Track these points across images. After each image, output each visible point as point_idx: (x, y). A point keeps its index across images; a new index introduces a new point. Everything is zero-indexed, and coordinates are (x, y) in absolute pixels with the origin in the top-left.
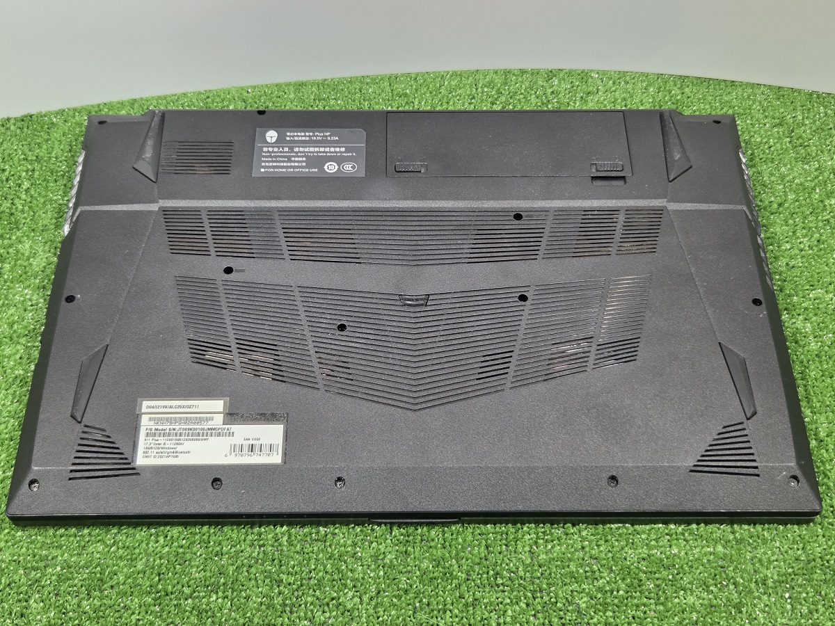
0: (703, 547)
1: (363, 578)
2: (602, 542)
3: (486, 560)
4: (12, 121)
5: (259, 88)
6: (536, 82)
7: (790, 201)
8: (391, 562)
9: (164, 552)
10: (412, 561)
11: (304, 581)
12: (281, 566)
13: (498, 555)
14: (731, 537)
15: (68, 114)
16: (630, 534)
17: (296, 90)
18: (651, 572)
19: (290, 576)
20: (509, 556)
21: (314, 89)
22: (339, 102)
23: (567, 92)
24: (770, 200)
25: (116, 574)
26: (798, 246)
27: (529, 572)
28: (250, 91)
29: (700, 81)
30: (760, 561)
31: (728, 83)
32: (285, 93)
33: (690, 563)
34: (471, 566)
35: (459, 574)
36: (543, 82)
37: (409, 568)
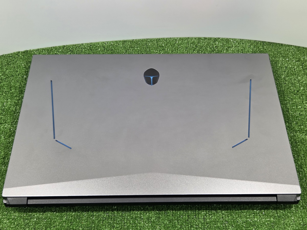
0: (266, 219)
1: (144, 226)
2: (229, 215)
3: (188, 221)
4: (20, 53)
5: (109, 42)
6: (210, 43)
7: (301, 90)
8: (154, 220)
9: (73, 214)
10: (161, 221)
11: (122, 227)
12: (114, 221)
13: (192, 219)
14: (276, 215)
15: (40, 51)
16: (240, 213)
17: (123, 43)
18: (247, 227)
19: (117, 224)
20: (196, 220)
21: (129, 43)
22: (138, 48)
23: (221, 46)
24: (294, 89)
25: (56, 222)
26: (304, 107)
27: (203, 225)
28: (106, 43)
29: (270, 43)
30: (286, 224)
31: (280, 45)
32: (119, 45)
33: (261, 224)
34: (182, 223)
35: (178, 226)
36: (212, 43)
37: (160, 223)
